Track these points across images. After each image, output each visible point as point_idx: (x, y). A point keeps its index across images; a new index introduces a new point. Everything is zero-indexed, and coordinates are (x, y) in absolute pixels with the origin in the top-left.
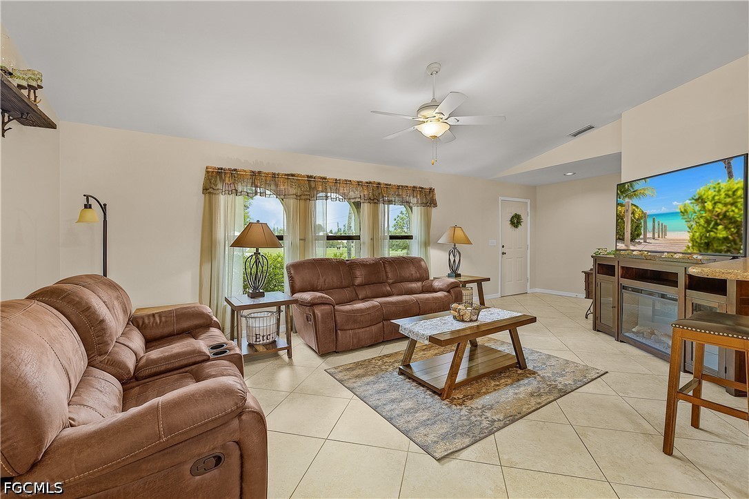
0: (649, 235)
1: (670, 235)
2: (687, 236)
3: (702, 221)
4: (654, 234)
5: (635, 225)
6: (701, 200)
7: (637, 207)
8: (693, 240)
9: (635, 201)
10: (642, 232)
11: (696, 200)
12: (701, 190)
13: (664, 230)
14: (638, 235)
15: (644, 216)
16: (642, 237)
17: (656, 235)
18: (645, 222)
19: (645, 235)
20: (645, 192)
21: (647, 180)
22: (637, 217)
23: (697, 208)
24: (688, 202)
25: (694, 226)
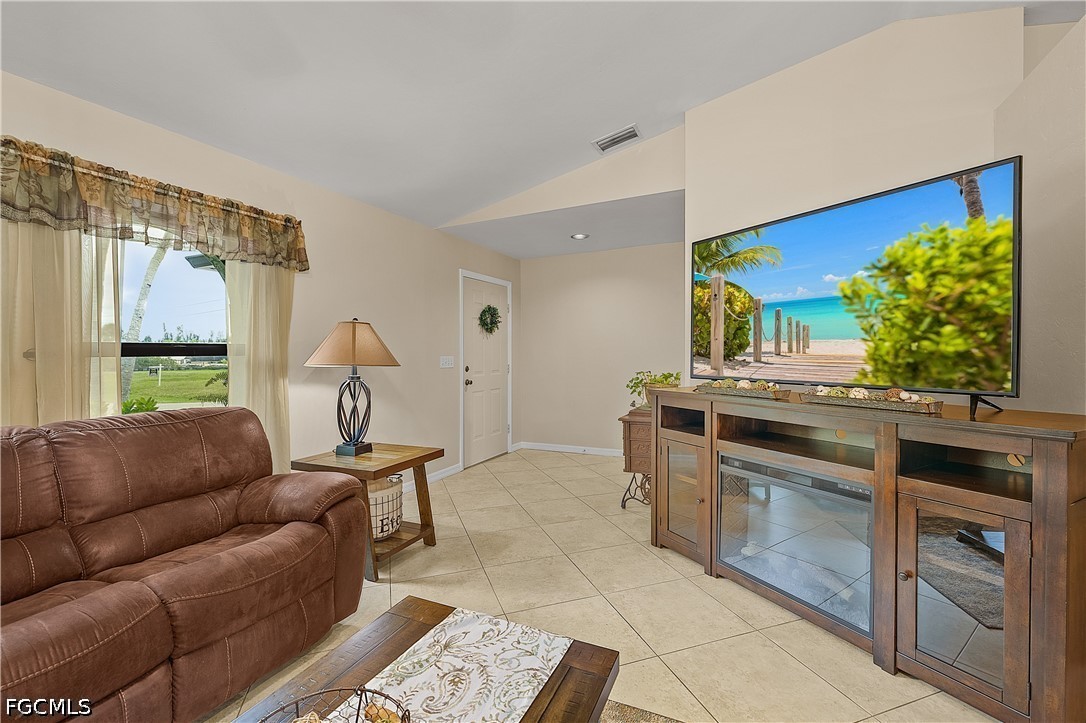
0: (768, 346)
1: (816, 348)
2: (860, 349)
3: (899, 317)
4: (778, 344)
5: (734, 325)
6: (896, 270)
7: (739, 288)
8: (875, 358)
9: (733, 276)
10: (751, 340)
11: (882, 269)
12: (896, 247)
13: (802, 336)
14: (742, 347)
15: (756, 307)
16: (750, 350)
17: (784, 347)
18: (758, 320)
19: (757, 346)
20: (758, 256)
21: (760, 230)
22: (738, 309)
23: (886, 287)
24: (861, 274)
25: (879, 326)
